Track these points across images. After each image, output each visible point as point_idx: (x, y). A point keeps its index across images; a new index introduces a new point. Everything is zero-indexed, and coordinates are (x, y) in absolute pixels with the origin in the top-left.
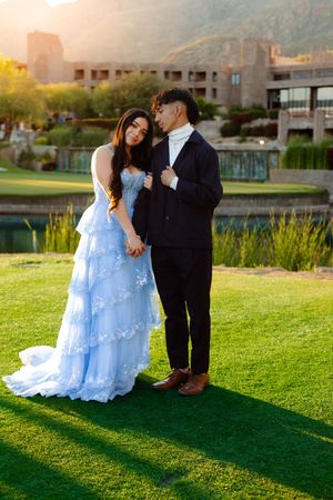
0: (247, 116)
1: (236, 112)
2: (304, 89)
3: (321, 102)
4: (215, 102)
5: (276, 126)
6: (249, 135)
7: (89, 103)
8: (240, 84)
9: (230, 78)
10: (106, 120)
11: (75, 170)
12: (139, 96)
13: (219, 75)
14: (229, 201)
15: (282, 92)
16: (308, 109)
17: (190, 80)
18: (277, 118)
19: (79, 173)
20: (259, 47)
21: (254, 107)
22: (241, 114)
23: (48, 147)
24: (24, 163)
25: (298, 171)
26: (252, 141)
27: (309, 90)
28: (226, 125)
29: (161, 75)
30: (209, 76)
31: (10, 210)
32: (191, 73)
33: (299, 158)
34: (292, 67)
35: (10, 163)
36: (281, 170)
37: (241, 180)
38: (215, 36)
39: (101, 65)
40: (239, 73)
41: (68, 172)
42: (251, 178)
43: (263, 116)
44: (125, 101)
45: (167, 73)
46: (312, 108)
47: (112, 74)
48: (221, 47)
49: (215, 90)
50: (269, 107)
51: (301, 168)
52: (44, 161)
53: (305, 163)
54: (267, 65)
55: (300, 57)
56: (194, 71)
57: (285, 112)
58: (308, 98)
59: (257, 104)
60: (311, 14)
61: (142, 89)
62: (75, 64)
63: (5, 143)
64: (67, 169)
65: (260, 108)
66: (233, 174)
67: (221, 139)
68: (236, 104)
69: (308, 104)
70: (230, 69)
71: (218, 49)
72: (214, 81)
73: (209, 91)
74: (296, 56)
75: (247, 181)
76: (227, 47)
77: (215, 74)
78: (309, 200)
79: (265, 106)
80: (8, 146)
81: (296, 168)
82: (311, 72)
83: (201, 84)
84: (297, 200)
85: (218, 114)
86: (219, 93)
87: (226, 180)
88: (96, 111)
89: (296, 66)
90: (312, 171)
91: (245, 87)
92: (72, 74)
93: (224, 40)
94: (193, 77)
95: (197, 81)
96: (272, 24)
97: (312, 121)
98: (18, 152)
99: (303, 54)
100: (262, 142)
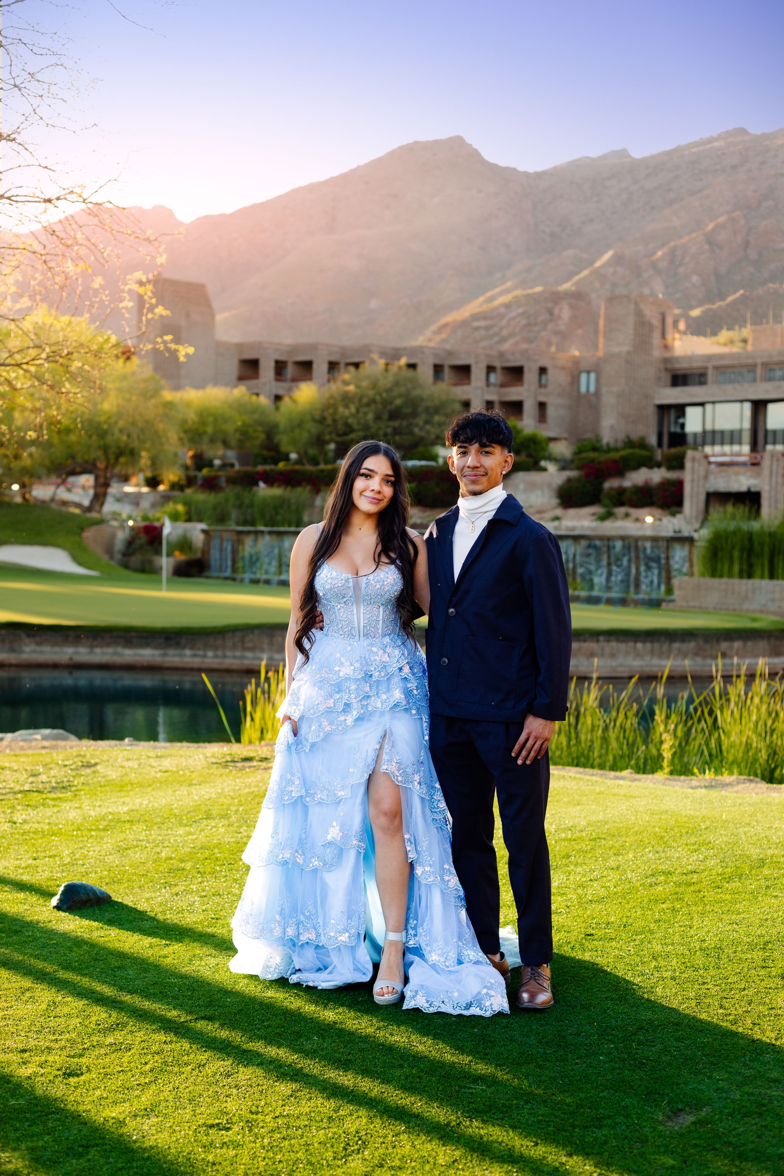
0: (615, 462)
1: (592, 455)
2: (737, 405)
3: (775, 432)
4: (545, 432)
5: (679, 485)
6: (621, 504)
7: (271, 431)
8: (597, 394)
9: (575, 381)
10: (309, 468)
11: (248, 576)
12: (378, 418)
13: (551, 372)
14: (592, 645)
15: (689, 411)
16: (746, 449)
17: (488, 384)
18: (681, 466)
19: (255, 582)
20: (639, 314)
21: (629, 443)
22: (603, 457)
23: (188, 525)
24: (136, 559)
25: (736, 581)
26: (627, 515)
27: (747, 407)
28: (569, 480)
29: (425, 373)
30: (530, 376)
31: (118, 660)
32: (490, 369)
33: (736, 554)
34: (710, 357)
35: (105, 558)
36: (697, 579)
37: (610, 602)
38: (538, 289)
39: (295, 349)
40: (596, 369)
41: (234, 579)
42: (632, 595)
43: (651, 463)
44: (349, 429)
45: (438, 369)
46: (754, 447)
47: (320, 368)
48: (551, 313)
49: (542, 406)
50: (660, 444)
51: (741, 576)
52: (180, 557)
53: (751, 566)
54: (657, 353)
55: (725, 335)
56: (497, 364)
57: (698, 455)
58: (747, 425)
59: (634, 437)
60: (746, 244)
61: (386, 403)
62: (239, 346)
63: (94, 515)
64: (228, 573)
65: (642, 444)
66: (591, 587)
67: (559, 512)
68: (588, 435)
69: (746, 437)
70: (576, 362)
71: (545, 317)
72: (541, 385)
73: (529, 408)
74: (714, 333)
75: (623, 602)
76: (565, 312)
77: (543, 371)
78: (763, 645)
79: (653, 440)
80: (101, 522)
81: (730, 576)
82: (752, 368)
83: (513, 393)
84: (737, 644)
85: (550, 458)
86: (550, 411)
87: (577, 599)
88: (284, 448)
89: (721, 356)
90: (766, 584)
91: (608, 400)
92: (233, 368)
93: (557, 298)
94: (493, 378)
95: (502, 385)
96: (663, 265)
97: (758, 475)
98: (121, 536)
99: (730, 328)
100: (649, 520)
